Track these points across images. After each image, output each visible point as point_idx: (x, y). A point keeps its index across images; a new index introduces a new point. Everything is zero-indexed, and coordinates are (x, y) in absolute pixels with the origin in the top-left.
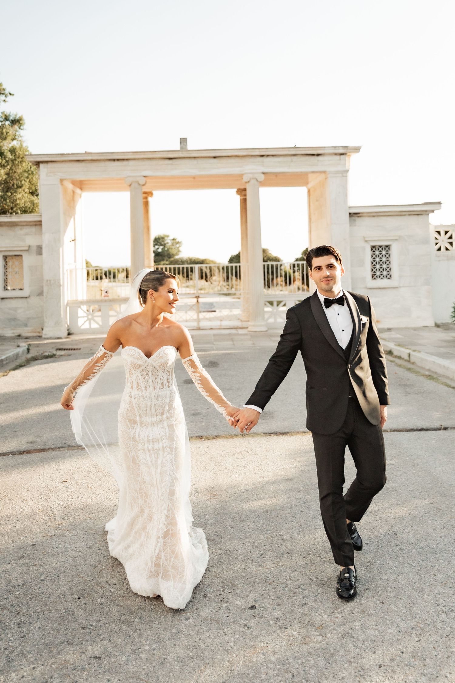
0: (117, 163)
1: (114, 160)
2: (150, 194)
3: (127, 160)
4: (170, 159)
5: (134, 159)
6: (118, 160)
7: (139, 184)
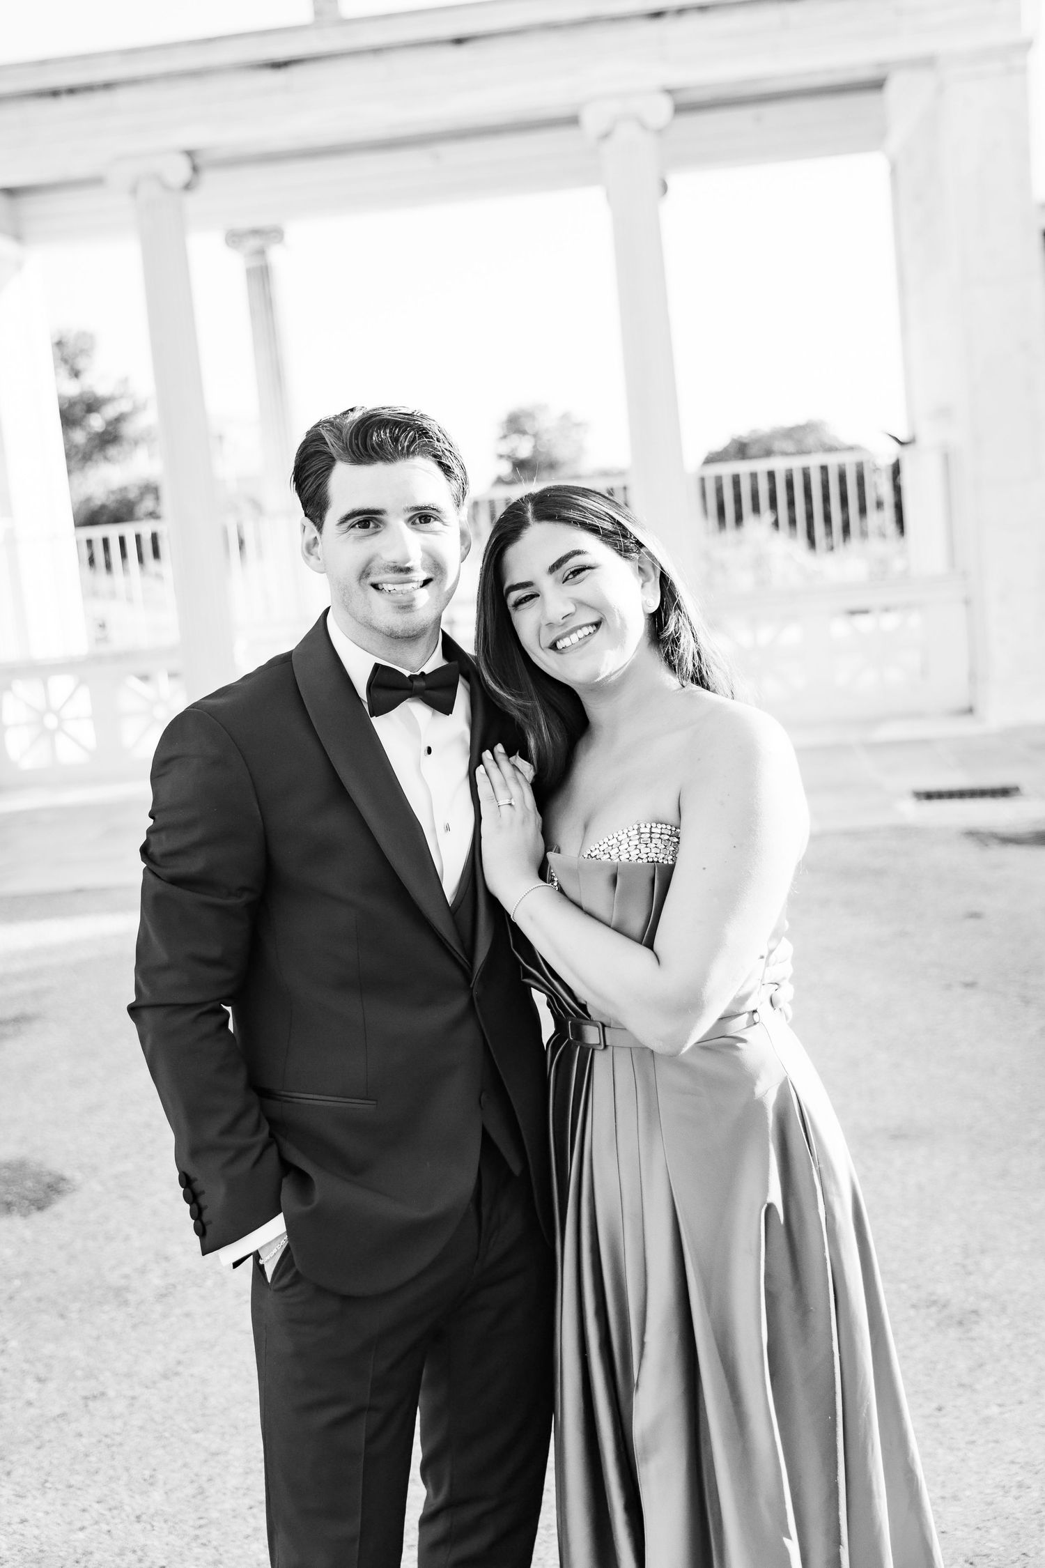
0: (67, 105)
1: (55, 93)
2: (273, 234)
3: (108, 86)
4: (278, 65)
5: (133, 82)
6: (72, 91)
7: (166, 187)
